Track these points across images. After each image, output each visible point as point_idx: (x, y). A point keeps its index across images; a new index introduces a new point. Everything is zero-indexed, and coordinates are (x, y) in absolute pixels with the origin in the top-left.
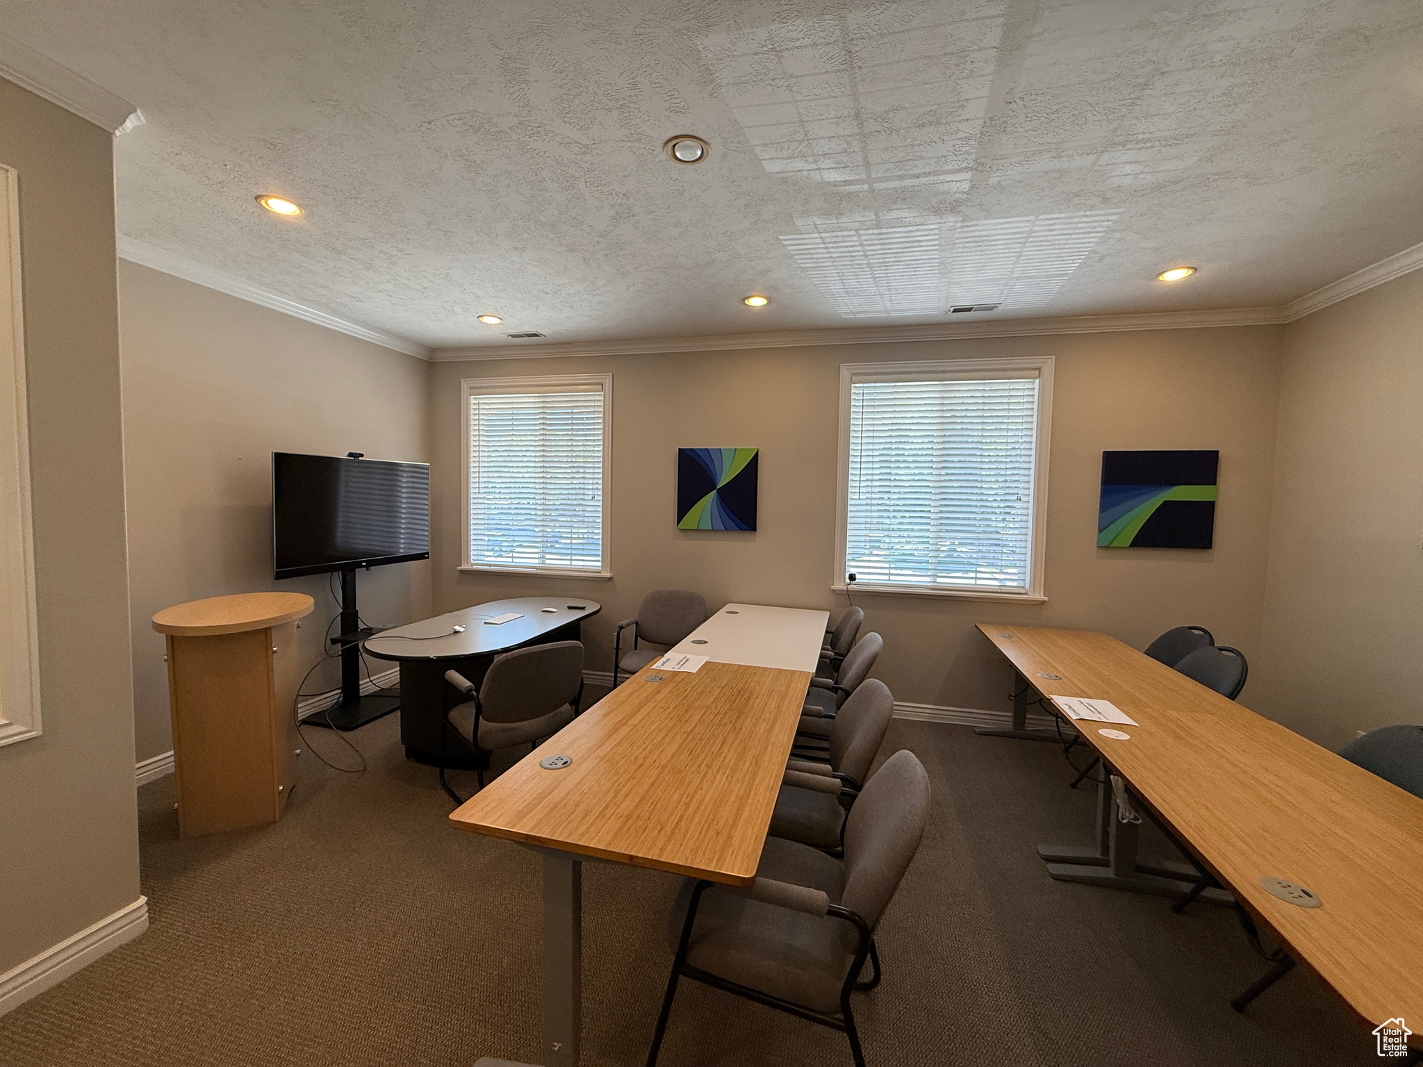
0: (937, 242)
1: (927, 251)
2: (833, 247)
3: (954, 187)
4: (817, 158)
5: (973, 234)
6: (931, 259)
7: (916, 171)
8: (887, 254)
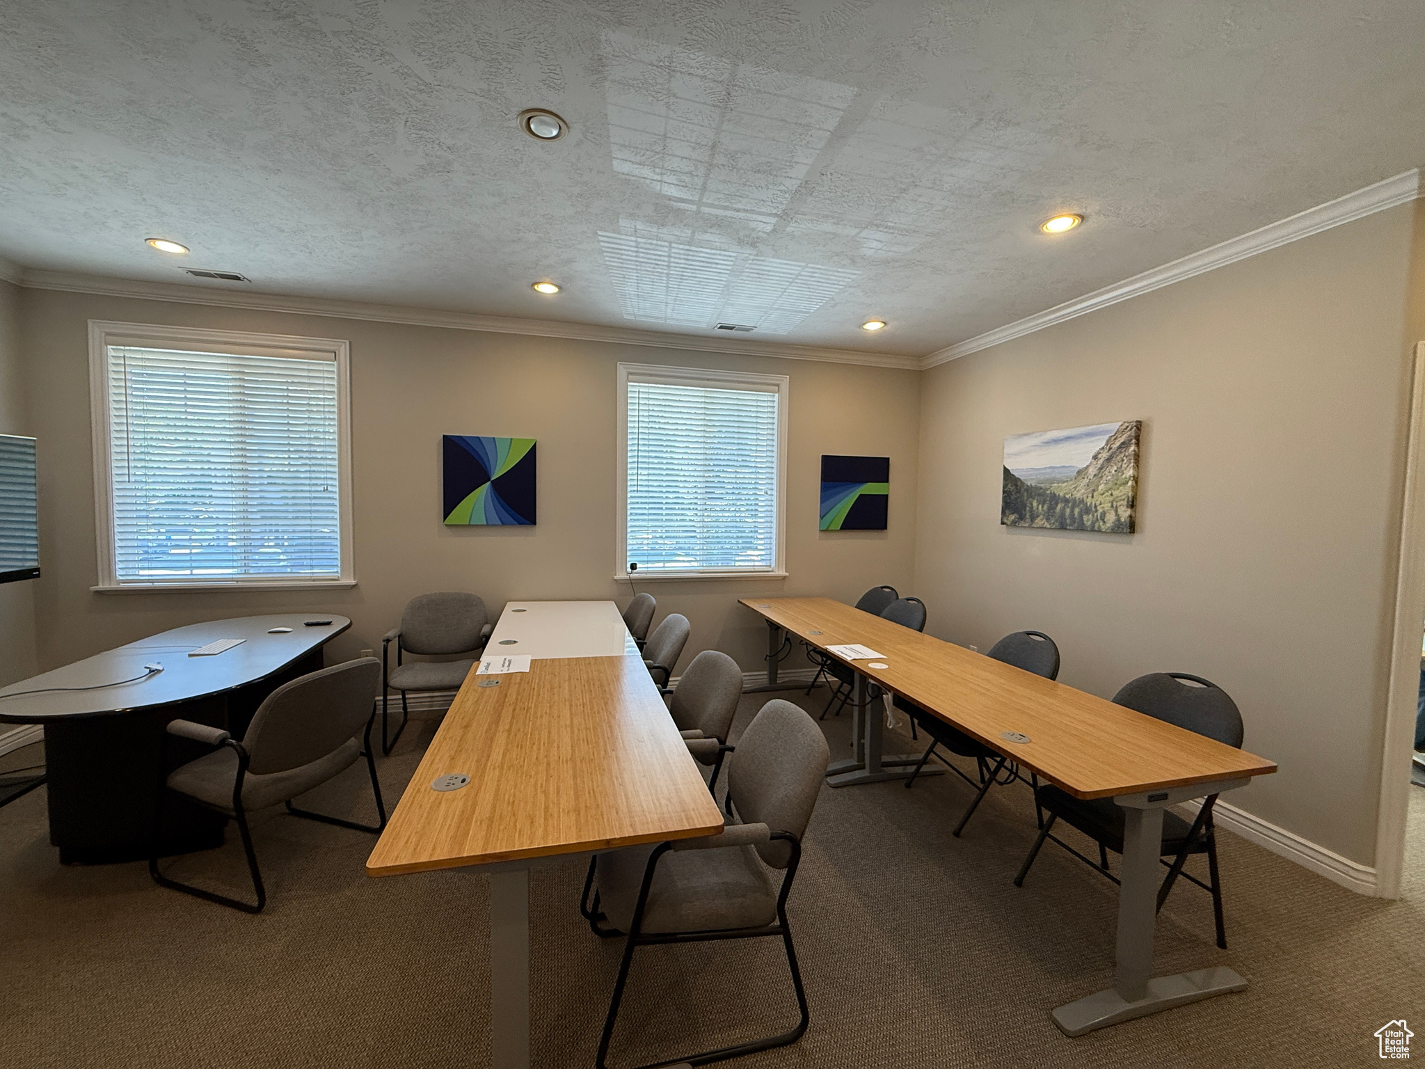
0: (730, 268)
1: (720, 273)
2: (643, 253)
3: (761, 226)
4: (664, 171)
5: (759, 267)
6: (720, 280)
7: (739, 206)
8: (687, 268)
